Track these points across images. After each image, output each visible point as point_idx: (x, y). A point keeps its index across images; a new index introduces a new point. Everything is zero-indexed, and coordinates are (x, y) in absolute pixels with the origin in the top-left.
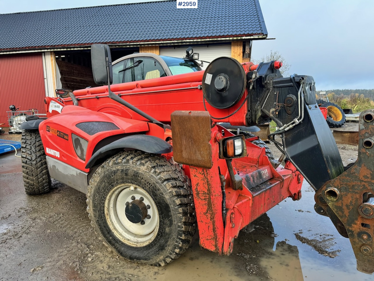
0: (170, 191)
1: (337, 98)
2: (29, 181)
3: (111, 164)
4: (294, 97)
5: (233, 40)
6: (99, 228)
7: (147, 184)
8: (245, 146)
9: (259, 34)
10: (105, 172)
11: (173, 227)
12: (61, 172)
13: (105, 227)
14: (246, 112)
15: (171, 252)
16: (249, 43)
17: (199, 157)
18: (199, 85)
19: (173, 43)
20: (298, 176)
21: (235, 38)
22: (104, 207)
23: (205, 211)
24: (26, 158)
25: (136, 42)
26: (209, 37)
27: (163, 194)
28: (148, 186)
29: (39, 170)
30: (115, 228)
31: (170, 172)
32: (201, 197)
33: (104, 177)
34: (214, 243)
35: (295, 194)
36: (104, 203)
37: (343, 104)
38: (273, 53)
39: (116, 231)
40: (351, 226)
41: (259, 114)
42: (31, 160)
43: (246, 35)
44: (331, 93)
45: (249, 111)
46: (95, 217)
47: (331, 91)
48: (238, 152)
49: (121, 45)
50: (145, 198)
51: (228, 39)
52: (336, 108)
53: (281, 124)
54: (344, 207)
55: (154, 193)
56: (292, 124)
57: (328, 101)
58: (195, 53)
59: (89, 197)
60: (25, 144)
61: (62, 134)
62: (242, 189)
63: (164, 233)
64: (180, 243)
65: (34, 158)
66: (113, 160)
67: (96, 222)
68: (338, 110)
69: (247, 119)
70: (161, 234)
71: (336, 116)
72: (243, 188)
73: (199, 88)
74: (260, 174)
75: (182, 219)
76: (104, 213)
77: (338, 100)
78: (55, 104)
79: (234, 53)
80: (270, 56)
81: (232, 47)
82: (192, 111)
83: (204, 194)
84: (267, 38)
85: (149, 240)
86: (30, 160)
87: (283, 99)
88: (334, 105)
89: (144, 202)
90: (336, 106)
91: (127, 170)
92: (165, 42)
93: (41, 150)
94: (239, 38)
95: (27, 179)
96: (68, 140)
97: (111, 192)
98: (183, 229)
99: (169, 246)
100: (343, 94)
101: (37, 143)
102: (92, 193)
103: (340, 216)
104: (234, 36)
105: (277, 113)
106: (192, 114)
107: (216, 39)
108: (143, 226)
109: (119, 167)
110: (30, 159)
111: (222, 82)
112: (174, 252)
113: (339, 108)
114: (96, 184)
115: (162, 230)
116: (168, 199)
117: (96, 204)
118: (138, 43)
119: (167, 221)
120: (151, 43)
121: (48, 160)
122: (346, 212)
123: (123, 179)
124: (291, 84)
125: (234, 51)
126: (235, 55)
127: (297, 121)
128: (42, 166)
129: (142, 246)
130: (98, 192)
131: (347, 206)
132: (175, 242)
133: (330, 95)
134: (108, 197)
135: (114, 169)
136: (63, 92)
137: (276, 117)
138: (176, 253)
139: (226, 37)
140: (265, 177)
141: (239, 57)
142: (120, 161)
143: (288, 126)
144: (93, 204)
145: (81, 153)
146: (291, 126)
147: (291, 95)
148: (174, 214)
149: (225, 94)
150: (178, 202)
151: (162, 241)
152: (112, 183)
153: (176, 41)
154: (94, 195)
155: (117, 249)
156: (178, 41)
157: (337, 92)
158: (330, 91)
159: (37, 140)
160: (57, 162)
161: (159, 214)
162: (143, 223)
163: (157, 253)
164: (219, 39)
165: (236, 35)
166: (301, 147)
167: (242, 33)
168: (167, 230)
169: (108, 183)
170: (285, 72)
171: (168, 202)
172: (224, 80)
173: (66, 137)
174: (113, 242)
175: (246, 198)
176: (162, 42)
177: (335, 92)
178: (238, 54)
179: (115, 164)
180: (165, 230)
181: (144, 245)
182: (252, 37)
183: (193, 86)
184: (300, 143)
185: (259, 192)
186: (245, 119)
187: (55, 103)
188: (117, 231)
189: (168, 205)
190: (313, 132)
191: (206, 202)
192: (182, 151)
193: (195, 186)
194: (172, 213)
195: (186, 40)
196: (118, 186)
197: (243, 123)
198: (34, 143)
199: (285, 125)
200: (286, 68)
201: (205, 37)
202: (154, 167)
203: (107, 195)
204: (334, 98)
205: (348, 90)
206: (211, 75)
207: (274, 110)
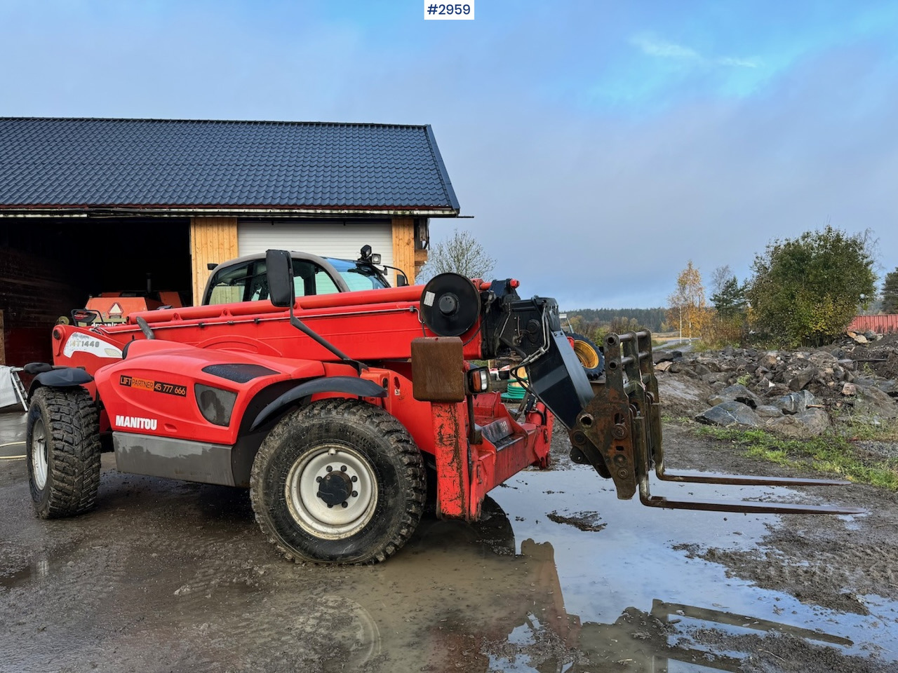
0: (394, 446)
1: (588, 325)
2: (64, 485)
3: (300, 418)
4: (537, 323)
5: (396, 216)
6: (272, 522)
7: (360, 441)
8: (490, 380)
9: (445, 207)
10: (290, 431)
11: (400, 497)
12: (158, 456)
13: (284, 518)
14: (480, 341)
15: (395, 535)
16: (426, 221)
17: (449, 390)
18: (410, 306)
19: (270, 213)
20: (544, 432)
21: (399, 213)
22: (284, 486)
23: (449, 460)
24: (62, 440)
25: (186, 208)
26: (348, 207)
27: (384, 452)
28: (362, 443)
29: (87, 462)
30: (301, 519)
31: (390, 423)
32: (445, 443)
33: (288, 439)
34: (460, 503)
35: (542, 458)
36: (285, 480)
37: (599, 338)
38: (460, 235)
39: (302, 523)
40: (607, 452)
41: (498, 344)
42: (72, 444)
43: (421, 208)
44: (575, 317)
45: (484, 340)
46: (267, 505)
47: (576, 311)
48: (484, 386)
49: (149, 213)
50: (348, 467)
51: (385, 212)
52: (587, 345)
53: (525, 355)
54: (599, 433)
55: (371, 453)
56: (538, 354)
57: (573, 332)
58: (375, 255)
59: (258, 474)
60: (60, 414)
61: (169, 386)
62: (481, 443)
63: (386, 507)
64: (409, 520)
65: (77, 440)
66: (304, 412)
67: (269, 513)
68: (590, 348)
69: (482, 350)
70: (382, 510)
71: (588, 359)
72: (484, 441)
73: (412, 310)
74: (498, 426)
75: (412, 483)
76: (284, 496)
77: (589, 331)
78: (85, 340)
79: (398, 240)
80: (453, 241)
81: (393, 229)
82: (439, 337)
83: (450, 437)
84: (459, 215)
85: (361, 524)
86: (70, 443)
87: (525, 326)
88: (582, 338)
89: (347, 472)
90: (587, 341)
91: (328, 424)
92: (252, 211)
93: (90, 424)
94: (408, 213)
95: (63, 481)
96: (185, 396)
97: (299, 460)
98: (414, 497)
99: (392, 526)
100: (598, 319)
101: (81, 411)
102: (264, 467)
103: (596, 443)
104: (396, 208)
105: (520, 341)
106: (439, 341)
107: (361, 212)
108: (346, 509)
109: (315, 421)
110: (71, 441)
111: (449, 303)
112: (400, 534)
113: (591, 344)
114: (272, 451)
115: (383, 504)
116: (392, 457)
117: (270, 484)
118: (191, 210)
119: (390, 490)
120: (220, 210)
121: (118, 440)
122: (602, 438)
123: (320, 438)
124: (533, 307)
125: (397, 235)
126: (400, 244)
127: (543, 350)
128: (92, 455)
129: (349, 536)
130: (276, 464)
131: (602, 431)
132: (402, 518)
133: (574, 320)
134: (292, 470)
135: (307, 424)
136: (85, 316)
137: (518, 347)
138: (402, 536)
139: (381, 208)
140: (504, 431)
141: (407, 247)
142: (316, 412)
143: (533, 357)
144: (265, 484)
145: (217, 414)
146: (536, 357)
147: (533, 321)
148: (401, 478)
149: (453, 318)
150: (406, 460)
151: (383, 521)
152: (302, 446)
153: (278, 211)
154: (268, 470)
155: (305, 550)
156: (282, 211)
157: (587, 313)
158: (572, 312)
159: (81, 406)
160: (147, 439)
161: (378, 482)
162: (345, 505)
163: (375, 541)
164: (368, 212)
165: (401, 206)
166: (549, 381)
167: (412, 204)
168: (391, 502)
169: (296, 447)
170: (485, 274)
171: (393, 461)
172: (453, 302)
173: (178, 391)
174: (298, 540)
175: (488, 453)
176: (247, 210)
177: (582, 315)
178: (406, 241)
179: (307, 417)
180: (387, 503)
181: (353, 533)
182: (431, 212)
183: (401, 307)
184: (547, 376)
185: (502, 448)
186: (480, 350)
187: (84, 337)
188: (305, 523)
189: (392, 466)
190: (561, 362)
191: (452, 448)
192: (425, 385)
193: (438, 430)
194: (398, 477)
195: (298, 209)
196: (311, 450)
197: (478, 355)
198: (75, 411)
199: (530, 356)
200: (487, 266)
201: (339, 206)
202: (369, 416)
203: (290, 467)
204: (581, 328)
205: (608, 310)
206: (434, 295)
207: (516, 337)
